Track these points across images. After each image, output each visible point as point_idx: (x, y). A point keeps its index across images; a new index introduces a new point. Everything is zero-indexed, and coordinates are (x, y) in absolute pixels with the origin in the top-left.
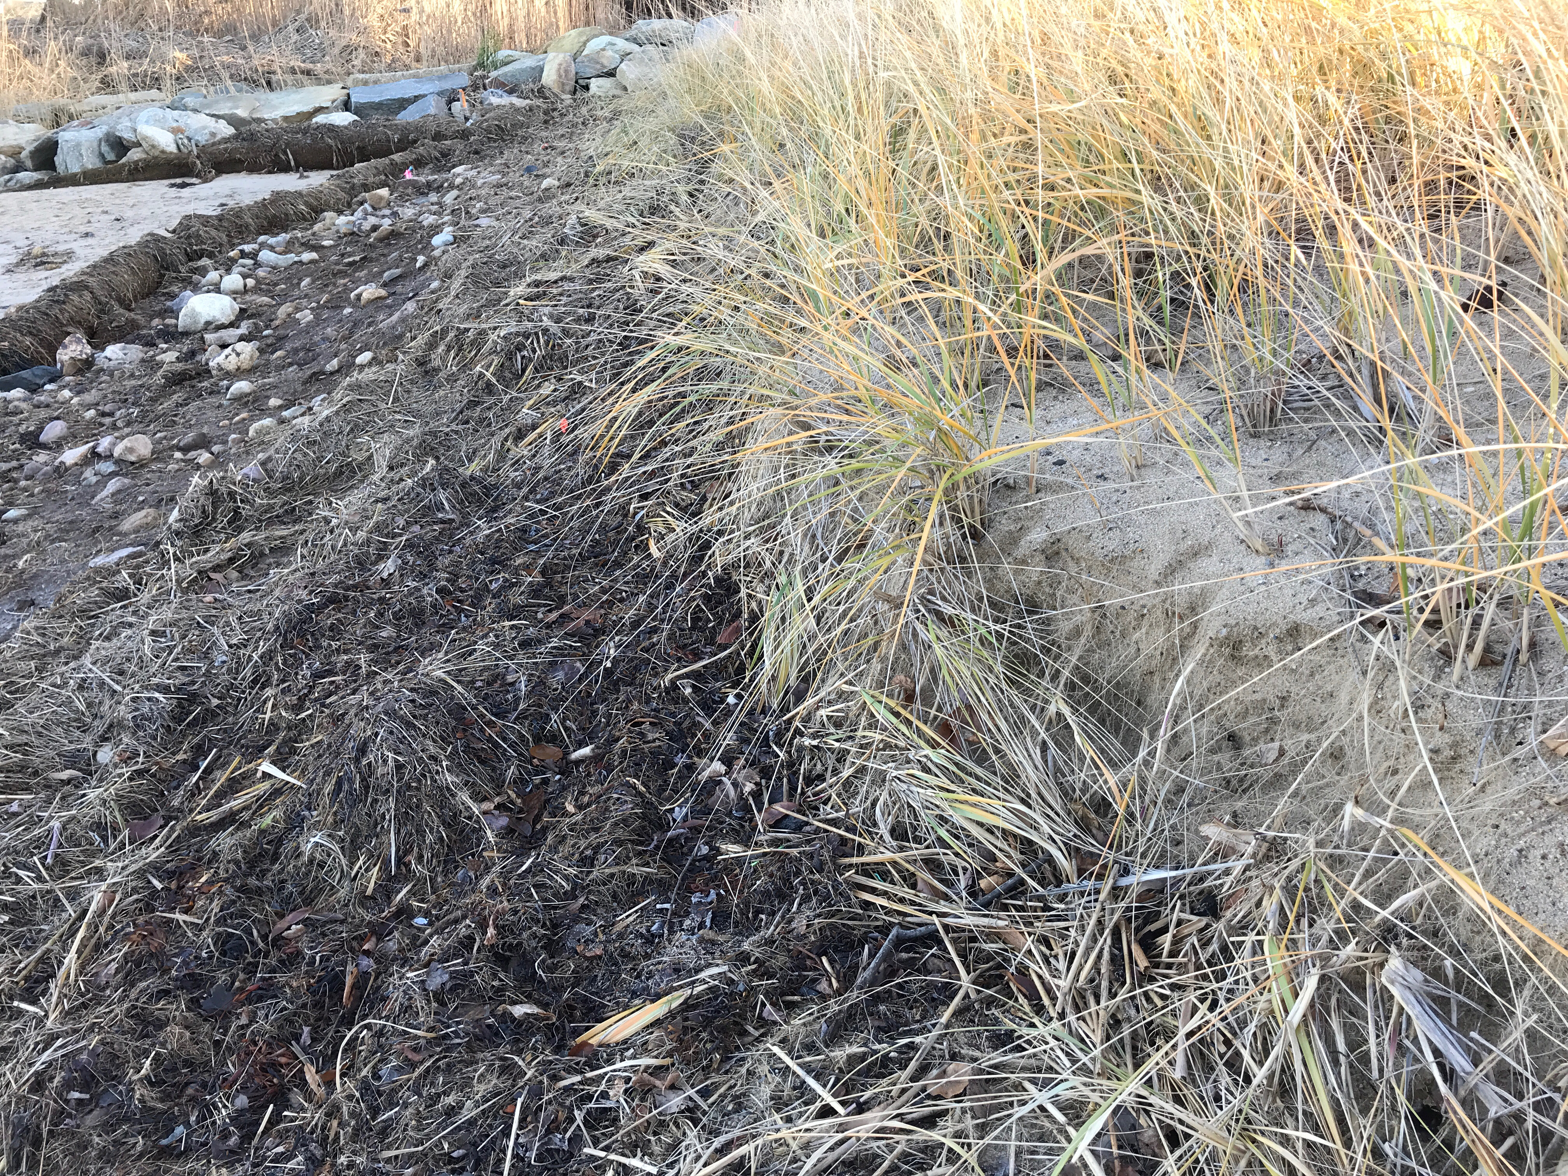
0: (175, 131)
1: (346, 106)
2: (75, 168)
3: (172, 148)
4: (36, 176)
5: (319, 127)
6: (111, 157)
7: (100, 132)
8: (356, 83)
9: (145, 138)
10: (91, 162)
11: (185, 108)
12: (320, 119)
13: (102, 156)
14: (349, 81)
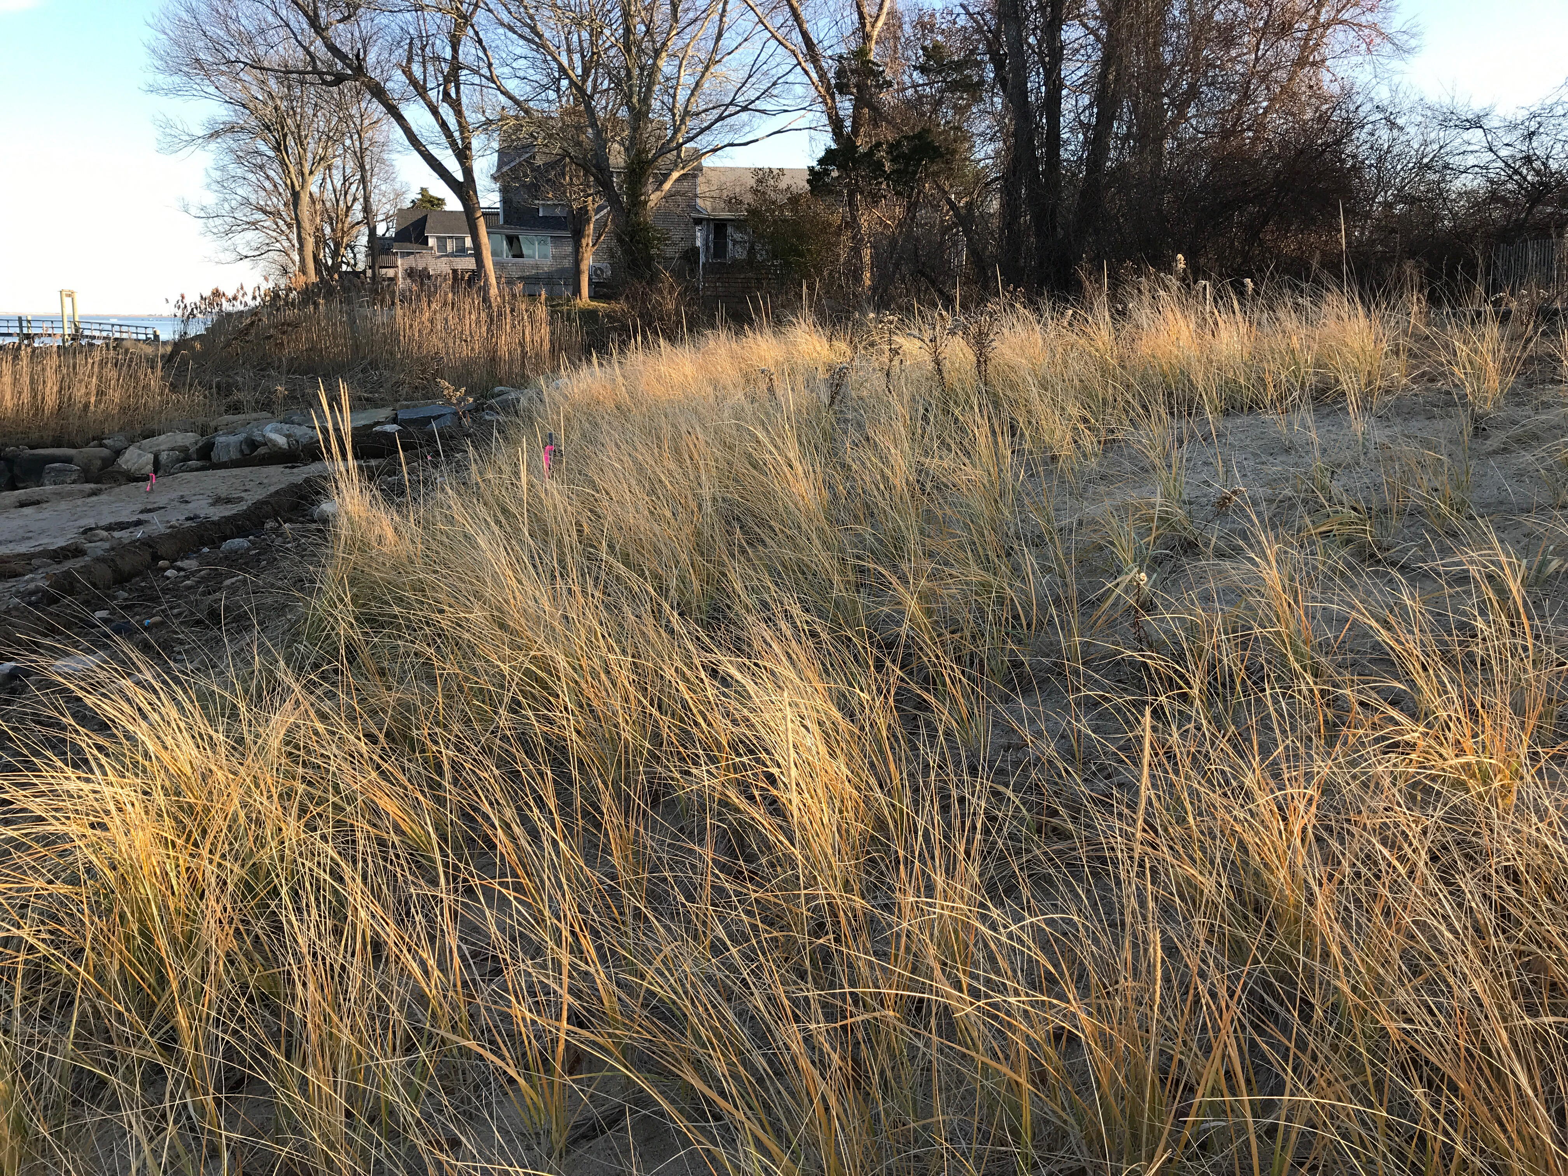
0: (288, 436)
1: (394, 421)
2: (225, 459)
3: (286, 446)
4: (199, 463)
5: (377, 433)
6: (247, 452)
7: (241, 437)
8: (402, 407)
9: (271, 440)
10: (234, 455)
11: (293, 423)
12: (378, 428)
13: (241, 451)
14: (398, 405)
